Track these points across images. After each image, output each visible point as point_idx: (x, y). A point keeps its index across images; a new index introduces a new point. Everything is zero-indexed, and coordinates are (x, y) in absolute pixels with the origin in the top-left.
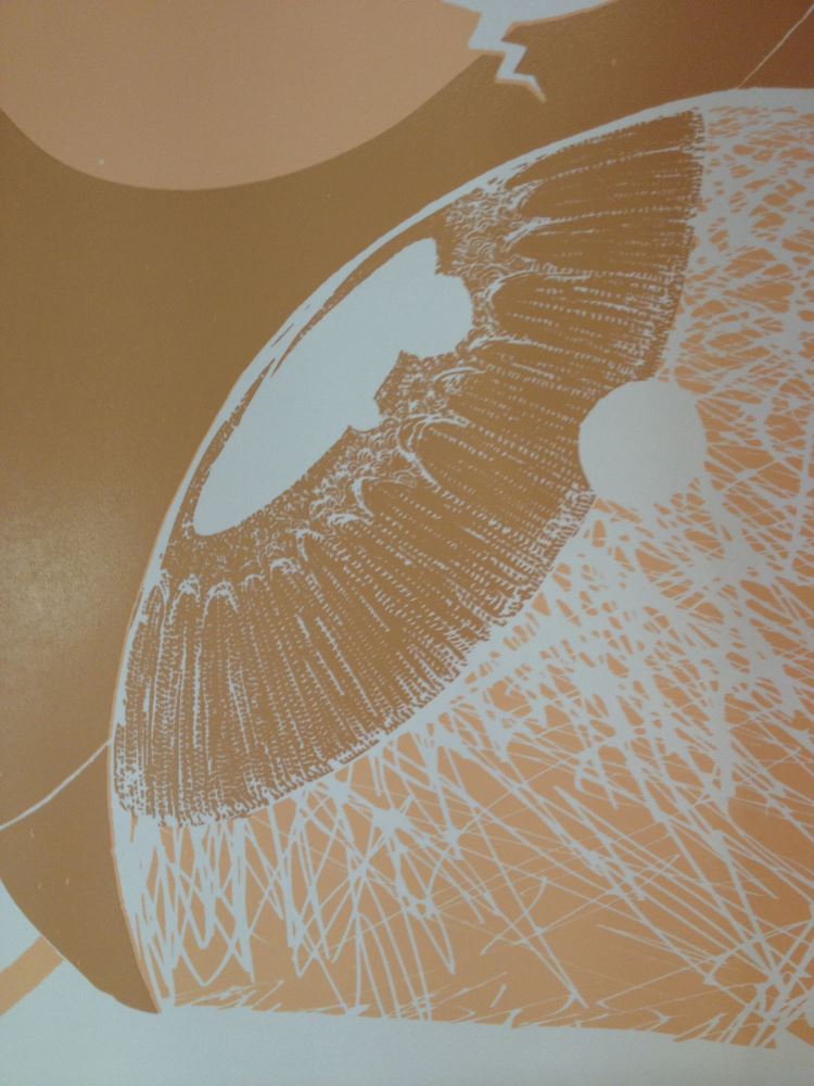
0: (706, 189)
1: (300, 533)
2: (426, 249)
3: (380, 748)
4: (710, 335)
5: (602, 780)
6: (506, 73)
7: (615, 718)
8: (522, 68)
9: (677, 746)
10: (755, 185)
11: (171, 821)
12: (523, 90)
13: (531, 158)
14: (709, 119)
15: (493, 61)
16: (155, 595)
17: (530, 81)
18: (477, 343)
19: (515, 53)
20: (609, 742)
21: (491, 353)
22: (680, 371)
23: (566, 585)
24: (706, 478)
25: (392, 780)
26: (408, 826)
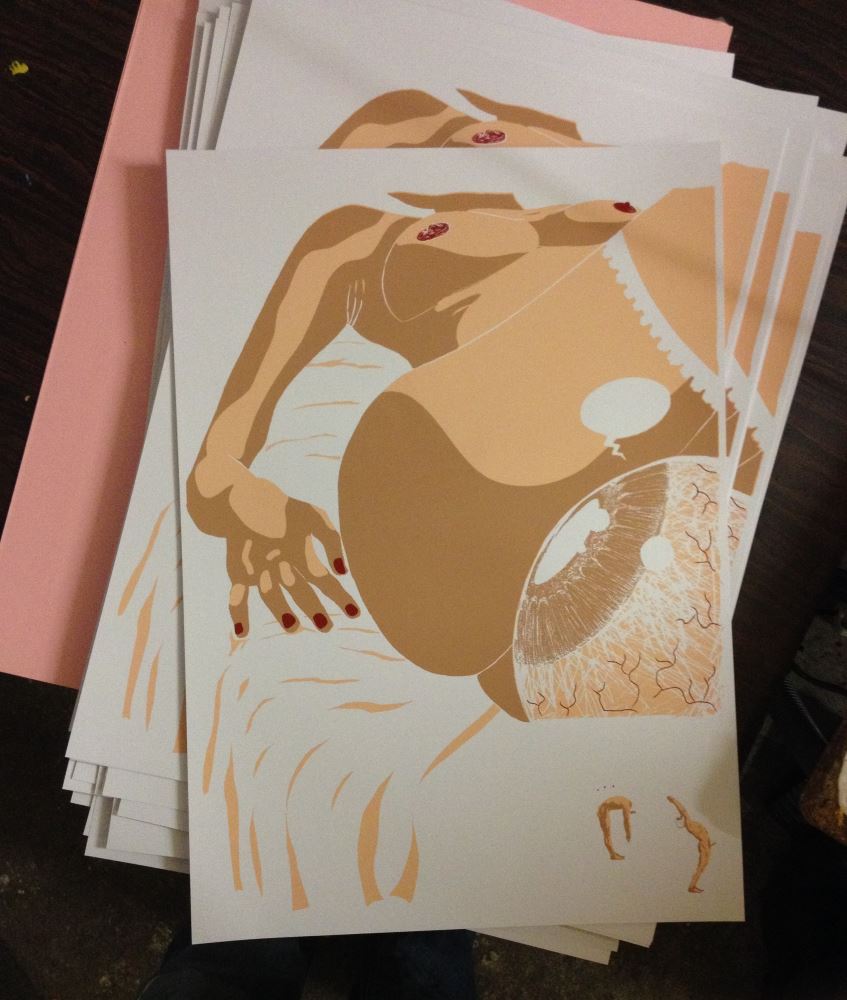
0: (670, 484)
1: (565, 583)
2: (595, 503)
3: (590, 642)
4: (674, 524)
5: (651, 647)
6: (615, 453)
7: (654, 629)
8: (619, 451)
9: (670, 635)
10: (683, 483)
11: (532, 666)
12: (619, 458)
13: (623, 476)
14: (670, 465)
15: (610, 450)
16: (524, 602)
17: (621, 455)
18: (611, 528)
19: (617, 447)
20: (653, 636)
21: (616, 530)
22: (666, 534)
23: (639, 594)
24: (675, 562)
25: (594, 651)
26: (598, 663)
